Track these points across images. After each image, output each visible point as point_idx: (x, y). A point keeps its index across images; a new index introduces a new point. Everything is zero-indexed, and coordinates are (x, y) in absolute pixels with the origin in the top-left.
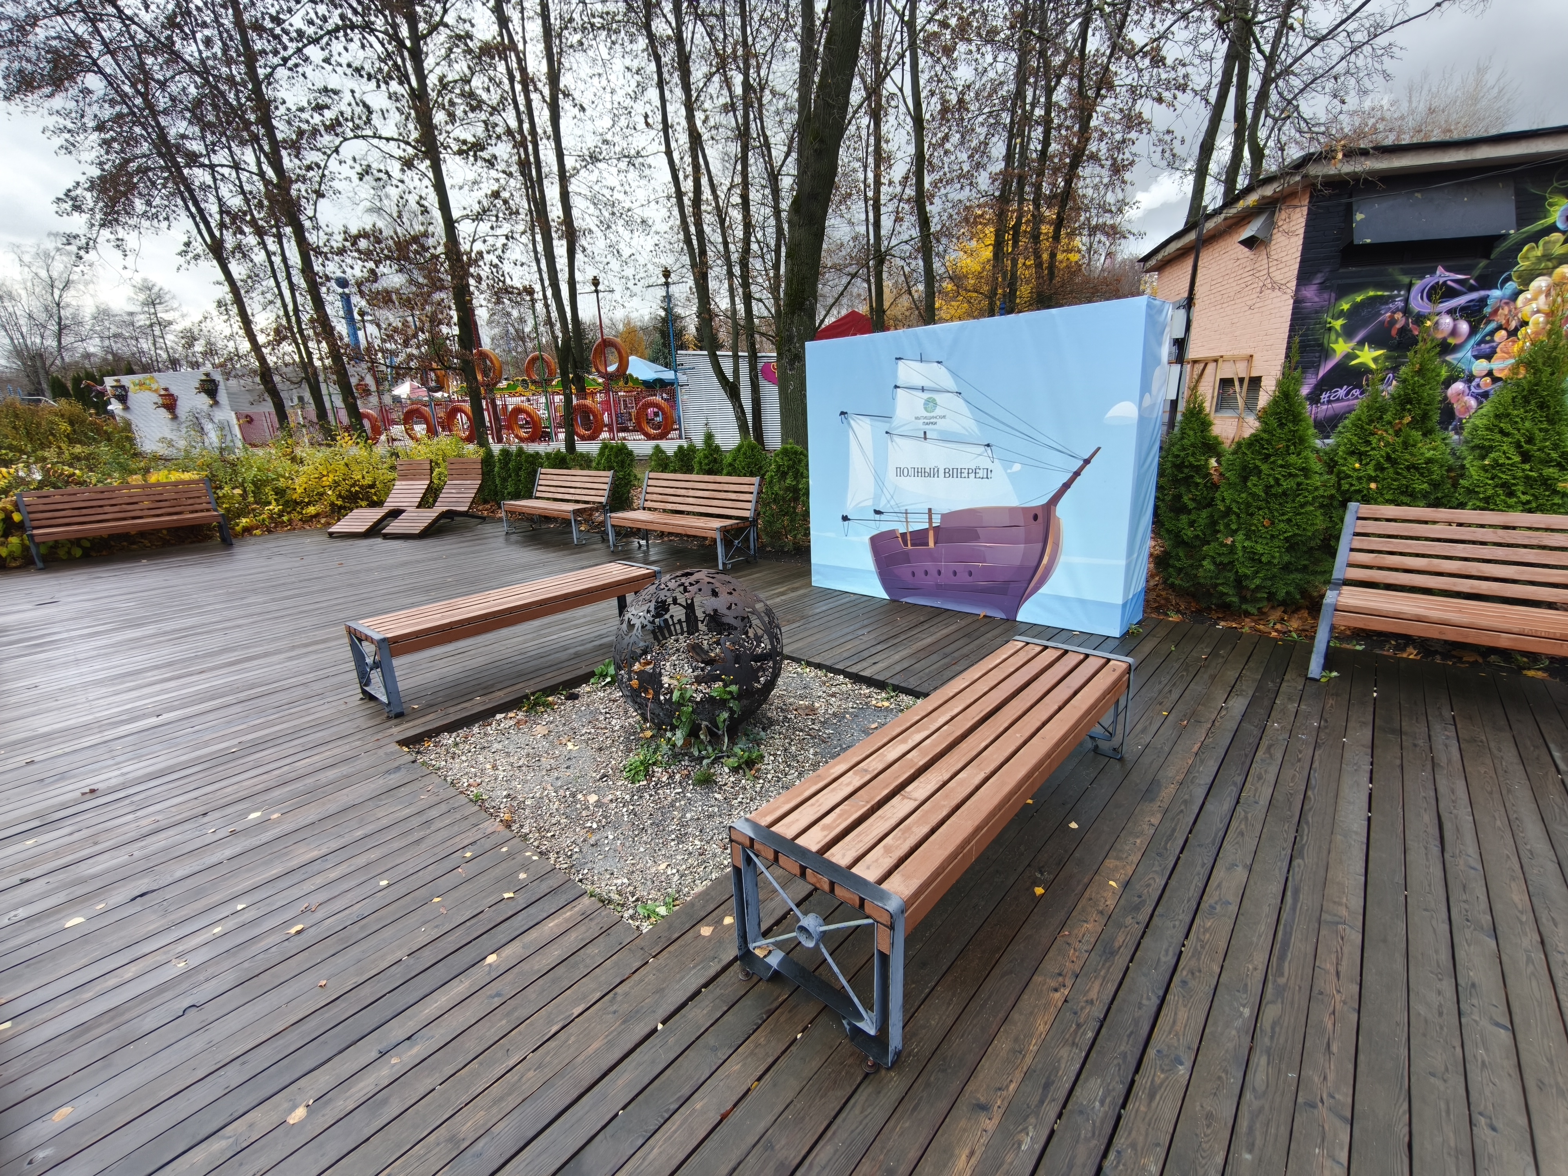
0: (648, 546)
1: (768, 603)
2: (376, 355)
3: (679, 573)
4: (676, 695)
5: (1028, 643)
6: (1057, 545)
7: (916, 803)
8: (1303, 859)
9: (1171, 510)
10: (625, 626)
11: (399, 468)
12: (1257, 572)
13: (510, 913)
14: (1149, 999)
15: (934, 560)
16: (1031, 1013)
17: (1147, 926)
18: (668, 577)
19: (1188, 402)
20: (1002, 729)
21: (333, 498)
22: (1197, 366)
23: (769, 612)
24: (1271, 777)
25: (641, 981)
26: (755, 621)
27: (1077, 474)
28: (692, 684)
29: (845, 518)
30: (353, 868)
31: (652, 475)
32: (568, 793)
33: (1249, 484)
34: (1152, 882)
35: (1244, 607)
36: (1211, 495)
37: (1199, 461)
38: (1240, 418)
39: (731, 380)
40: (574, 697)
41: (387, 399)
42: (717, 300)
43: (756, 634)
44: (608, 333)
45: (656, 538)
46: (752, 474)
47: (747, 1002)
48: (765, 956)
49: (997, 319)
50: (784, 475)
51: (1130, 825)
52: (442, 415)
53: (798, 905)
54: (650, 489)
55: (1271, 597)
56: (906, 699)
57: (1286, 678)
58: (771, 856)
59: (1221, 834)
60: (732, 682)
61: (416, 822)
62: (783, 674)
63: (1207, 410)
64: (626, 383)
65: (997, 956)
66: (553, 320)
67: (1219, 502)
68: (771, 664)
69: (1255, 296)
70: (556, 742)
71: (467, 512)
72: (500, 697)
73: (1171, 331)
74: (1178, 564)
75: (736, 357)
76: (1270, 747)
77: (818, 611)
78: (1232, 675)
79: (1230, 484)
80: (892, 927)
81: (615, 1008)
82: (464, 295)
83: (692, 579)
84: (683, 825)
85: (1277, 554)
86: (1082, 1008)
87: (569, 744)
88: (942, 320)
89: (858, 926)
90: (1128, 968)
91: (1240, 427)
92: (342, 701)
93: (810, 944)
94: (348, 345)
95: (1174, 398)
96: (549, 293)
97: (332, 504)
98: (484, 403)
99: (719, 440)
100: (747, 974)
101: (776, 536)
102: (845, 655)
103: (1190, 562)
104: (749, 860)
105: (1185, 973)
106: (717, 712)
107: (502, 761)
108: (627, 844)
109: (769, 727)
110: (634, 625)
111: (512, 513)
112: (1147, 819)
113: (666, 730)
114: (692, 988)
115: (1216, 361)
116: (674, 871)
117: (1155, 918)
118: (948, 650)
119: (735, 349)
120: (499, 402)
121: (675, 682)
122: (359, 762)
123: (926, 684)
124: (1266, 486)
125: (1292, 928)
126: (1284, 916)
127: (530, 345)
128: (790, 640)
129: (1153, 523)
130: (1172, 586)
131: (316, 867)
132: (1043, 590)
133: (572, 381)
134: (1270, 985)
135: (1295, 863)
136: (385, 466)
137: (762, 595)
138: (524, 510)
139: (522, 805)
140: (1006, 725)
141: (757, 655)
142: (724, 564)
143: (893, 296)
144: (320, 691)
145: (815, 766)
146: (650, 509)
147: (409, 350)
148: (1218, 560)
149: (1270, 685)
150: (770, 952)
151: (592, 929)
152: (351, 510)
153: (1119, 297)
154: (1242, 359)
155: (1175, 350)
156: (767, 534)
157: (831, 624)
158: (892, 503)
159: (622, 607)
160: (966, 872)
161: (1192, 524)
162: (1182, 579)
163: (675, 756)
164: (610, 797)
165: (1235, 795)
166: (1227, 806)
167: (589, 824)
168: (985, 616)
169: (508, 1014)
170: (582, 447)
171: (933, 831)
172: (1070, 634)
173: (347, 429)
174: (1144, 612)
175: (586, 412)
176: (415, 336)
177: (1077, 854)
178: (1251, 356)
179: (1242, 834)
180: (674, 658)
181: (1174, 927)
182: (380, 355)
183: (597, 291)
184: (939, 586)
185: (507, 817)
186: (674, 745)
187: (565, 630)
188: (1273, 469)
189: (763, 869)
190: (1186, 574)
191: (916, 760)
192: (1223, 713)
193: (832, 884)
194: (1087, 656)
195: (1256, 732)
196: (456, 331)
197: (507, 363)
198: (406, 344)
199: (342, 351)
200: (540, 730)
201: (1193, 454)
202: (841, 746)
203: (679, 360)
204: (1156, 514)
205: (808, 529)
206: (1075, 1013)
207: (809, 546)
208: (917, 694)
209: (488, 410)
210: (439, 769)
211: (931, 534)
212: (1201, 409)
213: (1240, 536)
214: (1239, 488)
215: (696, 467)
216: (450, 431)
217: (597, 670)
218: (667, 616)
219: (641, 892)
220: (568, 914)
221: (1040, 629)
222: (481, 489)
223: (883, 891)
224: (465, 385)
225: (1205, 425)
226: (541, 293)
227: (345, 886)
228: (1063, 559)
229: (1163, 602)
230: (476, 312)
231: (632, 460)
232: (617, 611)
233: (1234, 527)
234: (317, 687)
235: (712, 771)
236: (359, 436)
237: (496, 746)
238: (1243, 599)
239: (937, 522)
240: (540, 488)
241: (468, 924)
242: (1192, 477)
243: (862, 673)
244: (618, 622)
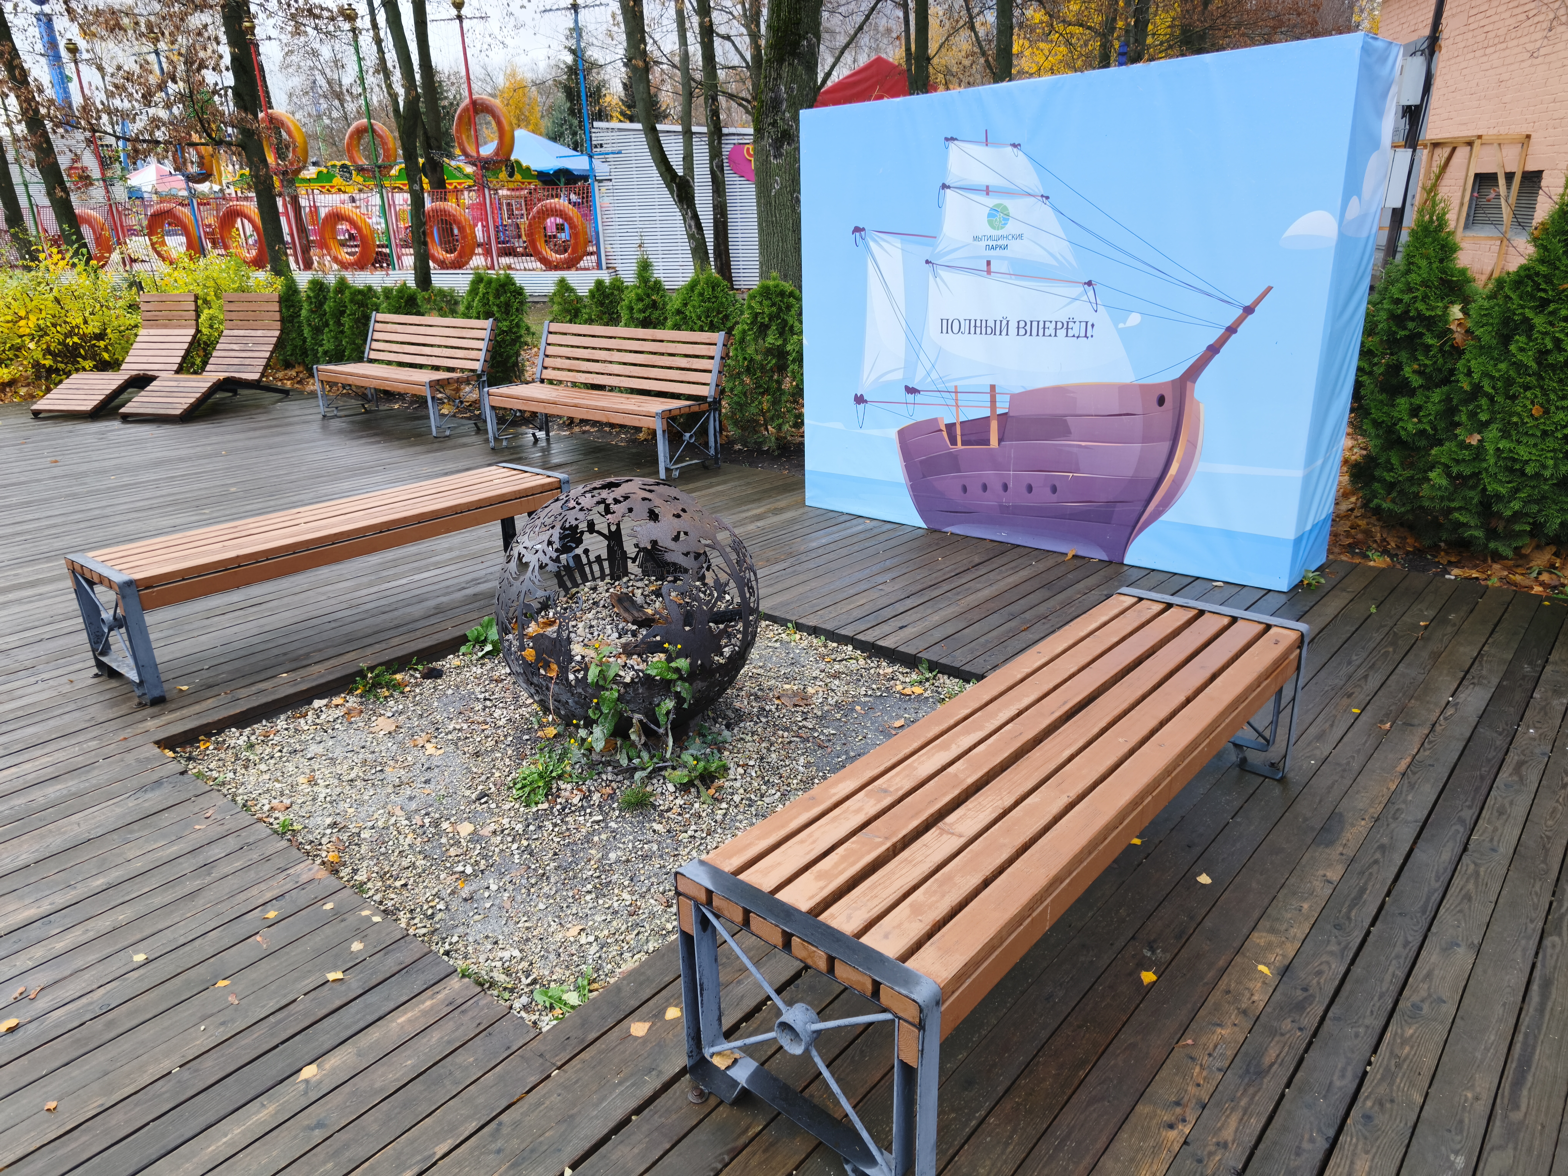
0: (548, 440)
1: (737, 531)
2: (99, 118)
3: (598, 483)
4: (593, 674)
5: (1141, 599)
6: (1193, 444)
7: (962, 841)
8: (1560, 935)
9: (1382, 390)
10: (513, 564)
11: (143, 307)
12: (1517, 490)
13: (338, 1003)
14: (1312, 1140)
15: (997, 466)
16: (1132, 1160)
17: (1315, 1034)
18: (580, 489)
19: (1421, 212)
20: (1096, 730)
21: (38, 355)
22: (1438, 151)
23: (738, 546)
24: (1519, 811)
25: (539, 1104)
26: (716, 560)
27: (1231, 330)
28: (618, 656)
29: (860, 400)
30: (91, 935)
31: (555, 327)
32: (427, 821)
33: (1513, 348)
34: (1325, 967)
35: (1492, 545)
36: (1449, 366)
37: (1433, 309)
38: (1504, 240)
39: (680, 172)
40: (435, 674)
41: (119, 193)
42: (657, 37)
43: (717, 581)
44: (481, 91)
45: (561, 427)
46: (713, 328)
47: (700, 1135)
48: (728, 1068)
49: (1114, 71)
50: (763, 330)
51: (1292, 880)
52: (211, 220)
53: (779, 991)
54: (551, 350)
55: (1537, 530)
56: (949, 683)
57: (1551, 658)
58: (738, 917)
59: (1437, 896)
60: (680, 654)
61: (187, 865)
62: (759, 643)
63: (1452, 225)
64: (511, 175)
65: (1082, 1074)
66: (389, 65)
67: (1461, 377)
68: (740, 626)
69: (1539, 35)
70: (409, 743)
71: (259, 381)
72: (319, 673)
73: (1399, 93)
74: (1388, 477)
75: (688, 134)
76: (1520, 765)
77: (814, 545)
78: (1466, 652)
79: (1482, 347)
80: (921, 1026)
81: (499, 1144)
82: (240, 20)
83: (618, 492)
84: (604, 869)
85: (1551, 462)
86: (1211, 1154)
87: (428, 745)
88: (1022, 74)
89: (870, 1024)
90: (1282, 1096)
91: (1502, 254)
92: (64, 679)
93: (796, 1050)
94: (51, 102)
95: (1399, 205)
96: (381, 17)
97: (37, 365)
98: (280, 202)
99: (659, 273)
100: (701, 1094)
101: (750, 426)
102: (857, 614)
103: (1408, 473)
104: (704, 923)
105: (1369, 1104)
106: (656, 700)
107: (323, 772)
108: (519, 898)
109: (737, 724)
110: (527, 565)
111: (332, 384)
112: (1321, 872)
113: (577, 727)
114: (618, 1115)
115: (1470, 144)
116: (591, 939)
117: (1327, 1022)
118: (1015, 608)
119: (686, 120)
120: (303, 202)
121: (591, 653)
122: (96, 773)
123: (980, 660)
124: (1540, 352)
125: (1536, 1038)
126: (1526, 1020)
127: (351, 107)
128: (770, 590)
129: (1352, 410)
130: (1377, 511)
131: (34, 932)
132: (1168, 516)
133: (424, 170)
134: (1498, 1123)
135: (1547, 942)
136: (121, 303)
137: (727, 519)
138: (351, 380)
139: (355, 839)
140: (1103, 724)
141: (719, 613)
142: (667, 470)
143: (944, 32)
144: (28, 664)
145: (807, 783)
146: (551, 382)
147: (152, 111)
148: (1455, 470)
149: (1527, 668)
150: (735, 1061)
151: (466, 1025)
152: (68, 374)
153: (1315, 35)
154: (1512, 141)
155: (1404, 124)
156: (736, 423)
157: (833, 566)
158: (934, 375)
159: (509, 534)
160: (1037, 945)
161: (1415, 411)
162: (1393, 501)
163: (592, 766)
164: (493, 826)
165: (1461, 838)
166: (1447, 855)
167: (460, 868)
168: (1075, 557)
169: (336, 1153)
170: (441, 279)
171: (986, 883)
172: (1209, 586)
173: (55, 242)
174: (1330, 552)
175: (447, 222)
176: (162, 87)
177: (1208, 923)
178: (1528, 137)
179: (1468, 898)
180: (590, 616)
181: (1357, 1035)
182: (105, 118)
183: (460, 17)
184: (1004, 509)
185: (332, 857)
186: (590, 750)
187: (420, 570)
188: (1551, 324)
189: (726, 936)
190: (1401, 492)
191: (962, 776)
192: (1450, 711)
193: (831, 960)
194: (1234, 620)
195: (1501, 742)
196: (229, 79)
197: (316, 137)
198: (147, 99)
199: (43, 111)
200: (383, 724)
201: (1425, 298)
202: (847, 753)
203: (596, 138)
204: (1357, 396)
205: (800, 416)
206: (1200, 1161)
207: (802, 444)
208: (966, 677)
209: (287, 214)
210: (223, 784)
211: (994, 426)
212: (1442, 223)
213: (1493, 432)
214: (1495, 354)
215: (624, 315)
216: (226, 247)
217: (471, 634)
218: (579, 551)
219: (540, 970)
220: (428, 1003)
221: (1162, 577)
222: (279, 345)
223: (907, 971)
224: (247, 171)
225: (1447, 250)
226: (368, 18)
227: (79, 962)
228: (1201, 467)
229: (1360, 536)
230: (261, 49)
231: (522, 303)
232: (501, 543)
233: (1484, 417)
234: (24, 655)
235: (649, 789)
236: (76, 253)
237: (314, 749)
238: (1492, 534)
239: (1002, 407)
240: (375, 345)
241: (272, 1019)
242: (1421, 335)
243: (881, 643)
244: (504, 560)
